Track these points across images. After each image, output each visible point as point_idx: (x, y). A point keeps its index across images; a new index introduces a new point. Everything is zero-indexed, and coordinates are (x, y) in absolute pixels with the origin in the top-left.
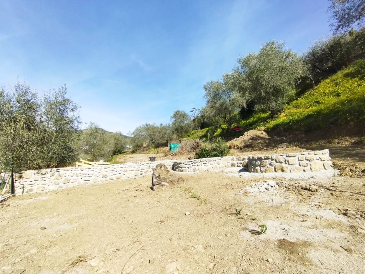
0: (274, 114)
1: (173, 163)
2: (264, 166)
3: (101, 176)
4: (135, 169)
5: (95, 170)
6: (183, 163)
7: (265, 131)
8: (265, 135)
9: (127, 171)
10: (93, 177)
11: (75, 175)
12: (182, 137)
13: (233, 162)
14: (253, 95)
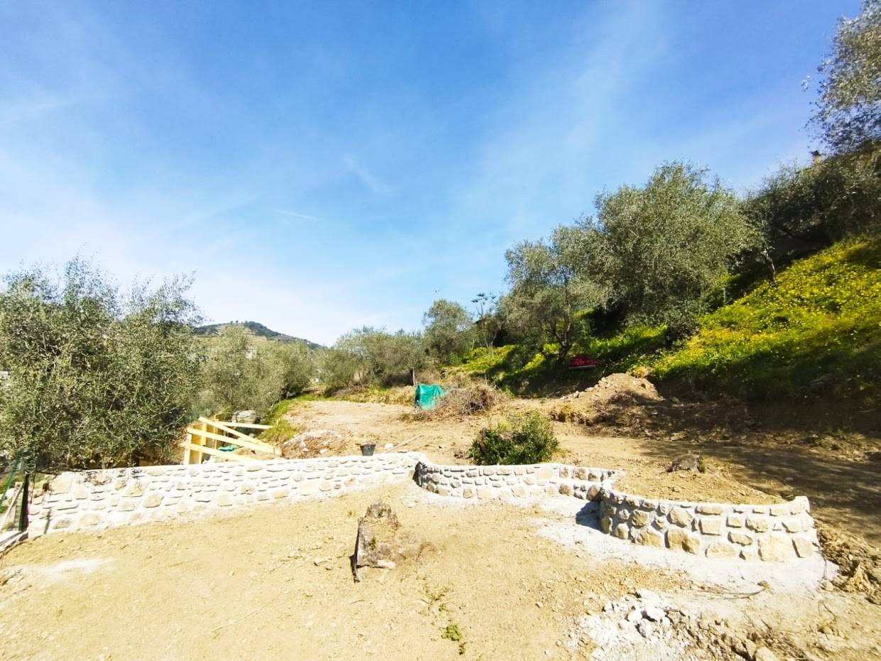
1: (416, 465)
2: (638, 527)
3: (238, 491)
4: (323, 474)
5: (225, 476)
6: (441, 473)
7: (649, 378)
8: (650, 391)
9: (301, 479)
10: (220, 492)
11: (176, 487)
12: (448, 364)
13: (565, 481)
14: (624, 290)
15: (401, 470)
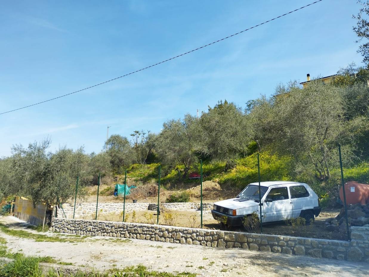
0: (227, 168)
1: (149, 205)
2: (207, 208)
7: (219, 183)
8: (218, 186)
11: (89, 209)
13: (192, 206)
14: (212, 150)
15: (144, 208)
